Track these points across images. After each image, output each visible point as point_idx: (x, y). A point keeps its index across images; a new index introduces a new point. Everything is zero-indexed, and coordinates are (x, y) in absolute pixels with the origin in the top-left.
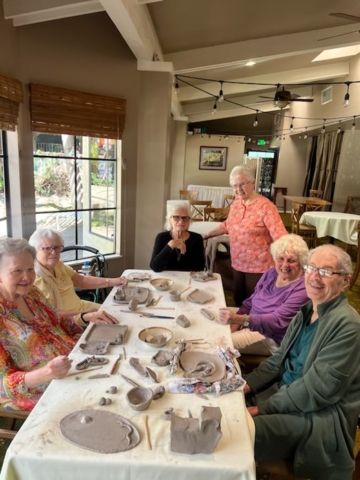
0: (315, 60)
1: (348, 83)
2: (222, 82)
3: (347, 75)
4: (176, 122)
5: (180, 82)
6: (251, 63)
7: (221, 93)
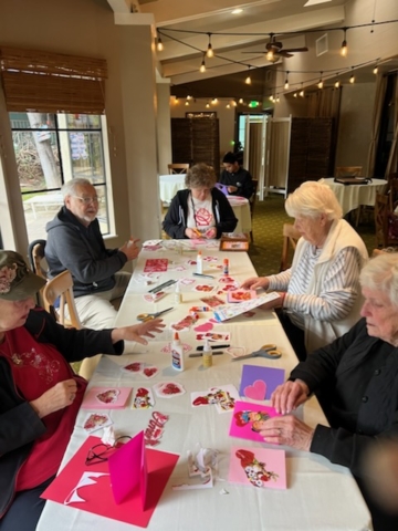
0: (307, 5)
1: (345, 29)
2: (209, 34)
3: (343, 21)
4: (158, 85)
5: (163, 36)
6: (237, 11)
7: (210, 46)
